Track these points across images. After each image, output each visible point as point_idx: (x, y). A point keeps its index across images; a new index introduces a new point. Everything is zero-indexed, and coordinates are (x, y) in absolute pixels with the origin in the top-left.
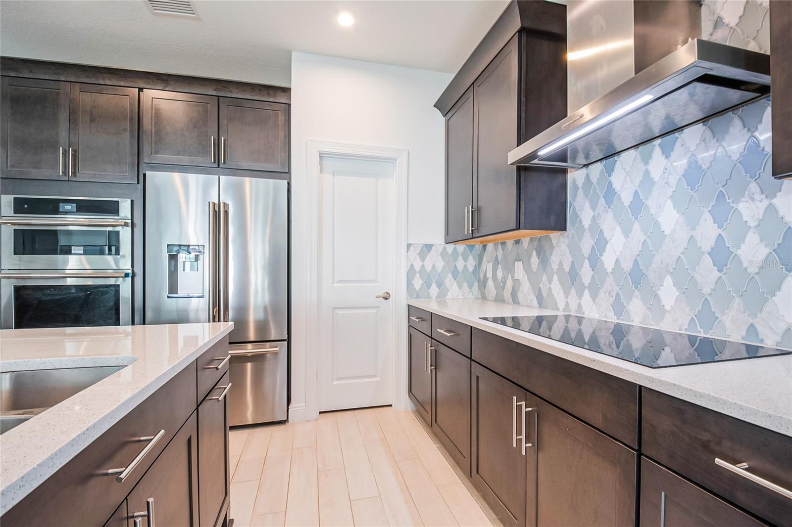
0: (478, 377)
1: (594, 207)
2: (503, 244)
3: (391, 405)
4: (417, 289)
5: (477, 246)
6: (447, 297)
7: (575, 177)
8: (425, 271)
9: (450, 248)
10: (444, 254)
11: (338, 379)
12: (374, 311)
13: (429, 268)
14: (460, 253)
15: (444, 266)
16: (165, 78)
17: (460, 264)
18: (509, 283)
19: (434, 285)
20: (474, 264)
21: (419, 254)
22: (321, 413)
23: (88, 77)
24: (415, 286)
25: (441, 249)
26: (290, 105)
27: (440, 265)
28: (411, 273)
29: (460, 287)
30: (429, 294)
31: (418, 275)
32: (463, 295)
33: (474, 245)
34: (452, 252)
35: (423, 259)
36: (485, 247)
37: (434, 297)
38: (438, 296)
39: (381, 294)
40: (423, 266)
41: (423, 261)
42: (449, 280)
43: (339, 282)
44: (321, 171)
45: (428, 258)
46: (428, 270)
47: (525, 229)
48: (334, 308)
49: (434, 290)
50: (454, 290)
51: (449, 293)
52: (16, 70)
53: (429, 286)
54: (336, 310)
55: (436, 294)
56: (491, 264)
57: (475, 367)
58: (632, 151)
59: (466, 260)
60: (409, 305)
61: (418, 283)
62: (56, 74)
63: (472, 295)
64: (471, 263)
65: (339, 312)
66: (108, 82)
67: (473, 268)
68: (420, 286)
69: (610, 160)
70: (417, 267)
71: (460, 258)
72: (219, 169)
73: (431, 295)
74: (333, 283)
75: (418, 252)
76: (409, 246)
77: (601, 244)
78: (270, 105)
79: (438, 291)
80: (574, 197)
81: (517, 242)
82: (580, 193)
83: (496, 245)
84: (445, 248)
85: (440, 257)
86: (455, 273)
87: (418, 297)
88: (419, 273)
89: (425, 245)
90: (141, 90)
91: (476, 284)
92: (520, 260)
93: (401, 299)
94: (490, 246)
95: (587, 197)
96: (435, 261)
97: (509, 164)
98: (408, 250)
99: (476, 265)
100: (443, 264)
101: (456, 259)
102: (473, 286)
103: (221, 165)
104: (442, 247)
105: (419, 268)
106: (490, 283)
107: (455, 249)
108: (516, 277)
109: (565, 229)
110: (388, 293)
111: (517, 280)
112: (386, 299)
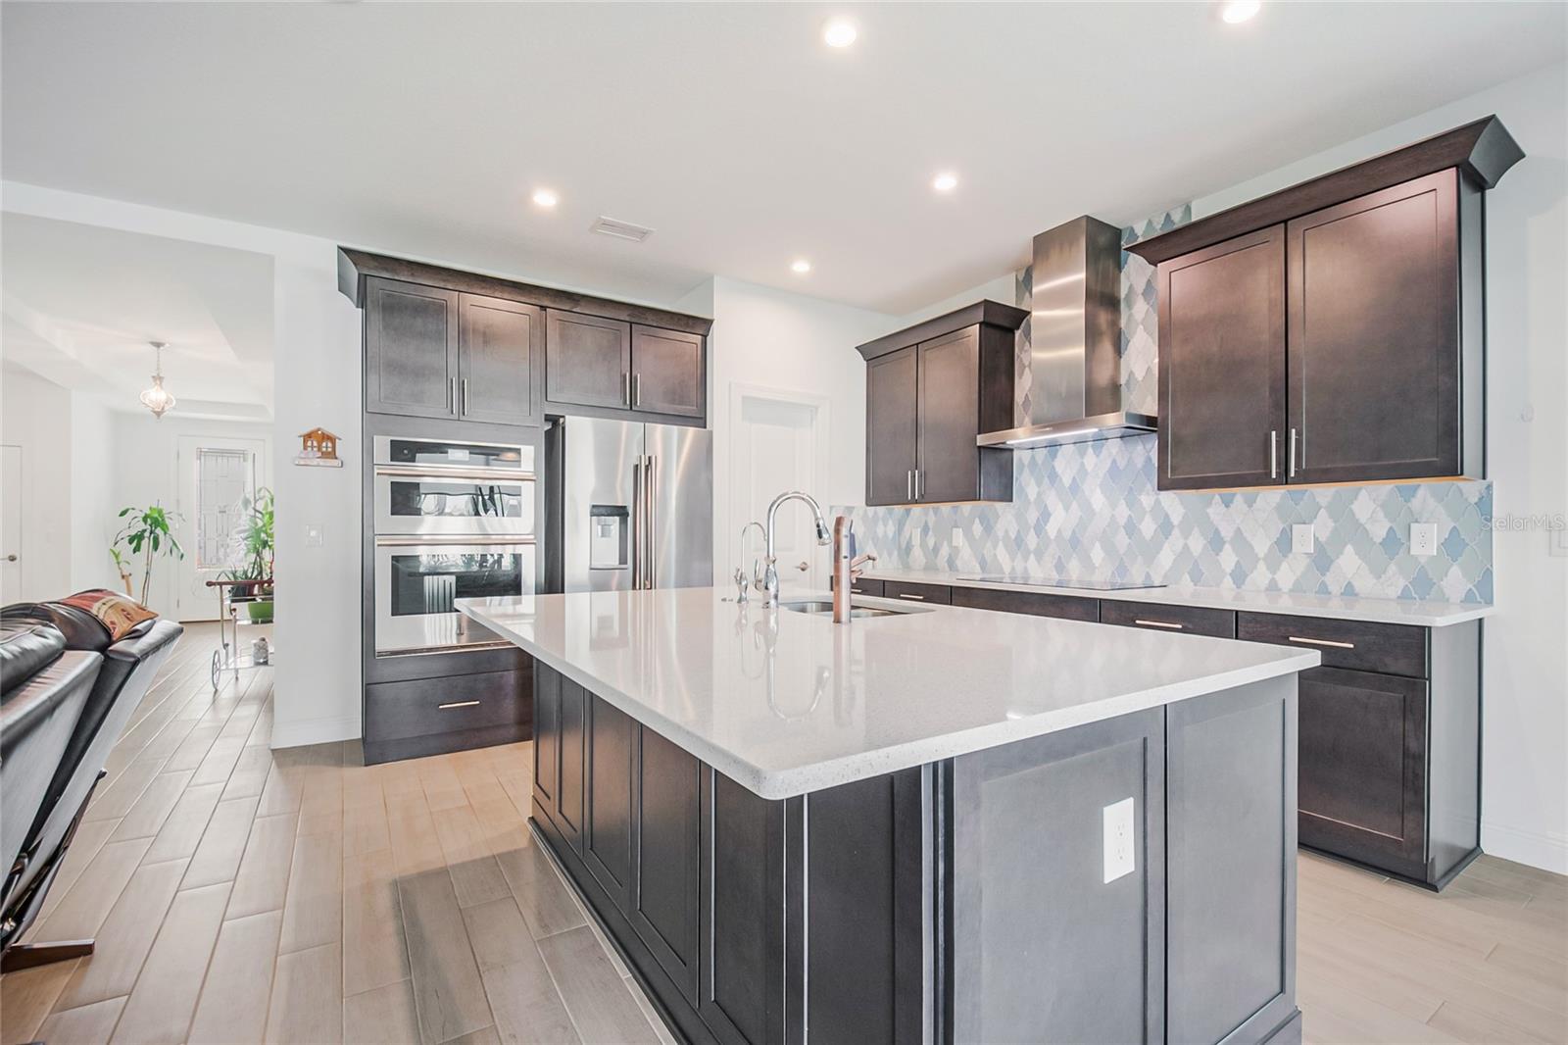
1: (1038, 484)
2: (935, 509)
5: (898, 512)
7: (1022, 456)
9: (871, 511)
10: (864, 516)
14: (880, 517)
17: (880, 530)
18: (945, 550)
20: (896, 528)
27: (861, 530)
33: (896, 510)
34: (873, 516)
36: (908, 511)
39: (799, 564)
44: (745, 418)
56: (918, 529)
59: (885, 526)
67: (894, 532)
69: (1054, 448)
71: (881, 523)
76: (831, 508)
77: (1045, 516)
80: (1021, 472)
81: (955, 509)
82: (1027, 469)
83: (925, 510)
86: (875, 540)
89: (847, 507)
90: (544, 308)
92: (959, 527)
94: (916, 513)
95: (1032, 475)
97: (978, 445)
101: (876, 524)
102: (892, 554)
103: (634, 408)
104: (863, 509)
106: (917, 550)
107: (876, 513)
108: (954, 544)
109: (1011, 501)
110: (805, 563)
111: (956, 547)
112: (803, 570)
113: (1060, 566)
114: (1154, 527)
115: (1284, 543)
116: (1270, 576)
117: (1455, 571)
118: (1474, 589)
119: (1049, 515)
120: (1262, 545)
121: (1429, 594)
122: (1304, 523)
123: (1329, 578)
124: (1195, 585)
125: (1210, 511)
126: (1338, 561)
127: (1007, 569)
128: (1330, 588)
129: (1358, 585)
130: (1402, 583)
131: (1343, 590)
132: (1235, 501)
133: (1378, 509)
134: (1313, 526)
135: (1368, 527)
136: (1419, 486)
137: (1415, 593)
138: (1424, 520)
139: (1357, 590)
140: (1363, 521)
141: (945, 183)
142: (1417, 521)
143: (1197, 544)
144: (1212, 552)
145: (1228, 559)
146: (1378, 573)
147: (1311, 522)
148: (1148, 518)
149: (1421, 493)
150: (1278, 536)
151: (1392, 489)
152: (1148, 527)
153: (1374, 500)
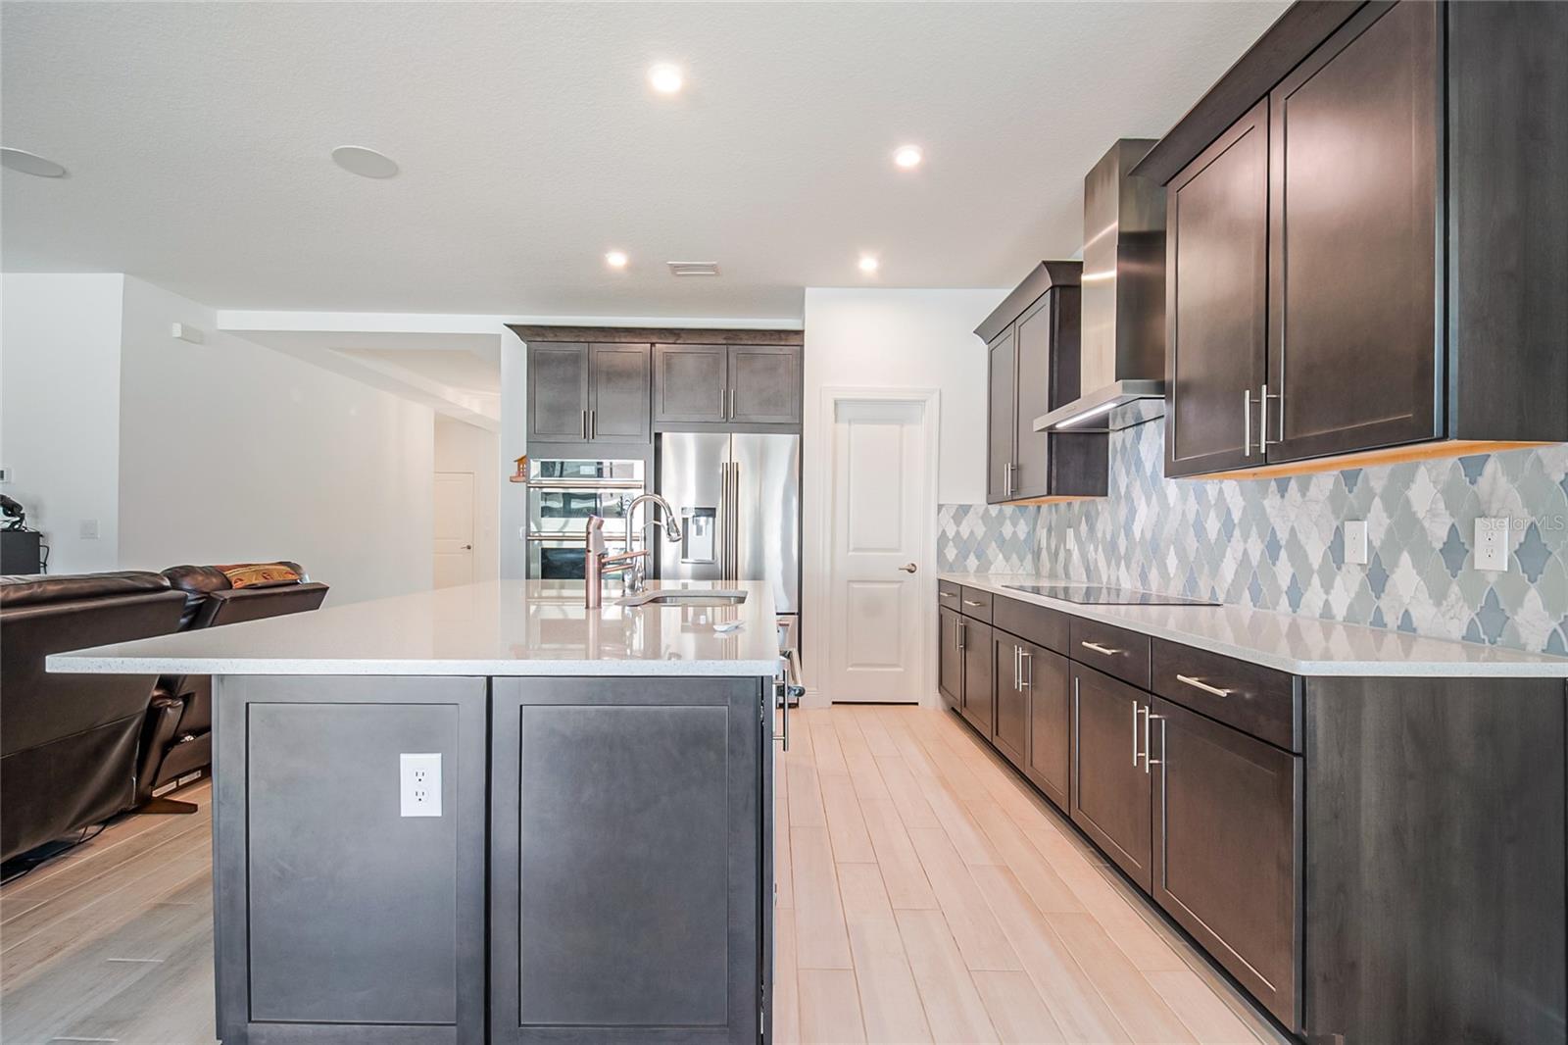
0: (997, 642)
1: (1128, 473)
2: (1056, 505)
3: (917, 704)
4: (951, 560)
5: (1031, 508)
6: (990, 572)
7: (1115, 439)
8: (962, 538)
9: (994, 510)
10: (985, 517)
11: (852, 666)
12: (896, 586)
13: (965, 534)
14: (1008, 516)
15: (985, 533)
16: (677, 332)
17: (1007, 530)
18: (1062, 555)
19: (972, 557)
20: (1026, 531)
21: (953, 517)
22: (834, 703)
23: (605, 337)
24: (948, 557)
25: (981, 511)
26: (802, 346)
27: (980, 531)
28: (942, 540)
29: (1007, 559)
30: (965, 567)
31: (951, 543)
32: (1012, 570)
33: (1027, 506)
34: (997, 516)
35: (958, 523)
36: (1039, 507)
37: (972, 572)
38: (978, 570)
39: (905, 566)
40: (958, 533)
41: (958, 526)
42: (993, 550)
43: (855, 550)
44: (836, 421)
45: (964, 522)
46: (965, 537)
47: (1057, 495)
48: (849, 581)
49: (972, 562)
50: (999, 562)
51: (992, 567)
52: (543, 335)
53: (966, 558)
54: (851, 584)
55: (975, 567)
56: (1045, 530)
57: (997, 633)
58: (1152, 423)
59: (1015, 525)
60: (939, 580)
61: (951, 553)
62: (577, 336)
63: (1024, 569)
64: (1022, 529)
65: (856, 586)
66: (623, 340)
67: (1025, 535)
68: (953, 557)
69: (1139, 427)
70: (951, 534)
71: (1008, 522)
72: (728, 424)
73: (969, 569)
74: (848, 551)
75: (952, 514)
76: (940, 507)
77: (1132, 512)
78: (781, 350)
79: (978, 563)
80: (1114, 460)
81: (1069, 504)
82: (1119, 456)
83: (1050, 506)
84: (987, 510)
85: (980, 521)
86: (1002, 543)
87: (951, 569)
88: (953, 540)
89: (961, 506)
90: (653, 344)
91: (1029, 557)
92: (1070, 527)
93: (930, 572)
94: (1044, 508)
95: (1123, 463)
96: (972, 526)
97: (1035, 429)
98: (939, 512)
99: (1029, 532)
100: (984, 529)
101: (1002, 524)
102: (1024, 558)
103: (730, 420)
104: (984, 508)
105: (953, 534)
106: (1044, 554)
107: (1001, 511)
108: (1068, 547)
109: (1106, 495)
110: (913, 565)
111: (1069, 550)
112: (911, 571)
113: (1144, 577)
114: (1219, 525)
115: (1337, 550)
116: (1324, 597)
117: (1533, 599)
118: (1560, 631)
119: (1136, 511)
120: (1316, 551)
121: (1500, 636)
122: (1359, 520)
123: (1384, 603)
124: (1255, 606)
125: (1266, 503)
126: (1394, 576)
127: (1105, 579)
128: (1386, 619)
129: (1416, 615)
130: (1467, 615)
131: (1399, 622)
132: (1289, 490)
133: (1439, 495)
134: (1366, 522)
135: (1426, 524)
136: (1489, 456)
137: (1485, 633)
138: (1494, 513)
139: (1415, 625)
140: (1421, 515)
141: (908, 157)
142: (1483, 515)
143: (1256, 549)
144: (1269, 560)
145: (1284, 571)
146: (1439, 597)
147: (1364, 518)
148: (1212, 514)
149: (1490, 467)
150: (1332, 538)
151: (1455, 463)
152: (1213, 526)
153: (1434, 482)
